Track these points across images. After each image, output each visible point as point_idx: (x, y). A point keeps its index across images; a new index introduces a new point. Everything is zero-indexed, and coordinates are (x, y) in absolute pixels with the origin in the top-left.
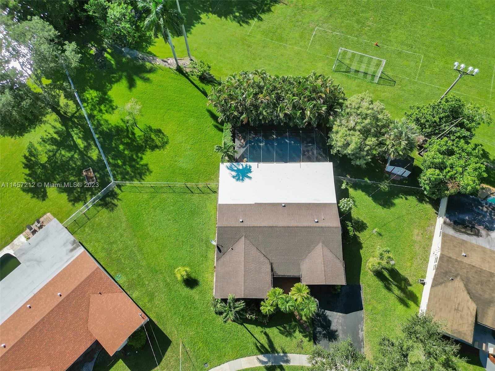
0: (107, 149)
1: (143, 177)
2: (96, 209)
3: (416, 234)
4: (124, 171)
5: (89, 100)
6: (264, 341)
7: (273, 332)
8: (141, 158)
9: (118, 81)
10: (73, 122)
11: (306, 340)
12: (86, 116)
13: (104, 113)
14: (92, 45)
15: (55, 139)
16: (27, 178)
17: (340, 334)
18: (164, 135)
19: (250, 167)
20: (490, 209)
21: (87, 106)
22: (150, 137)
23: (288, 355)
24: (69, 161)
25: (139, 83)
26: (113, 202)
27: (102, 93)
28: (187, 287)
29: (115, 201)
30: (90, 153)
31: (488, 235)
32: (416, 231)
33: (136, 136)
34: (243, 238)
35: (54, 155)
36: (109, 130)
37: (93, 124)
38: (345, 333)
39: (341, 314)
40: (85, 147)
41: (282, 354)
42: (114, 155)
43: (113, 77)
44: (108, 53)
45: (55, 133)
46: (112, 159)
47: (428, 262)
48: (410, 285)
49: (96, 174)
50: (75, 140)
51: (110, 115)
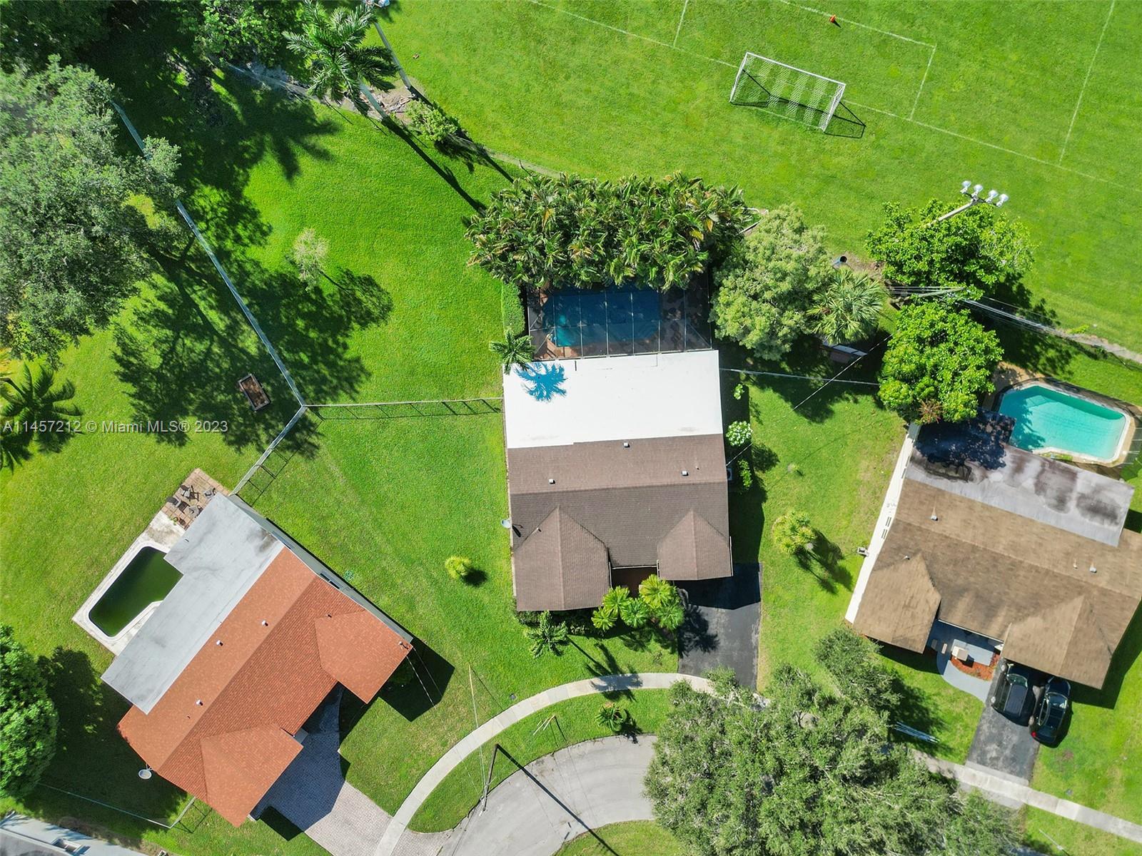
0: (272, 330)
1: (356, 386)
2: (281, 456)
3: (864, 469)
4: (316, 376)
5: (207, 213)
6: (600, 657)
7: (616, 645)
8: (345, 347)
9: (257, 158)
10: (189, 270)
11: (666, 652)
12: (211, 253)
13: (246, 245)
14: (175, 57)
15: (163, 312)
16: (136, 402)
17: (723, 642)
18: (380, 290)
19: (562, 369)
20: (999, 429)
21: (208, 228)
22: (353, 295)
23: (639, 675)
24: (205, 360)
25: (305, 162)
26: (310, 440)
27: (230, 194)
28: (468, 584)
29: (314, 439)
30: (242, 341)
31: (984, 477)
32: (864, 464)
33: (325, 294)
34: (557, 511)
35: (173, 349)
36: (265, 284)
37: (231, 274)
38: (729, 636)
39: (724, 610)
40: (228, 327)
41: (629, 675)
42: (289, 342)
43: (246, 149)
44: (218, 80)
45: (160, 298)
46: (287, 350)
47: (877, 518)
48: (842, 558)
49: (264, 385)
50: (204, 313)
51: (260, 249)
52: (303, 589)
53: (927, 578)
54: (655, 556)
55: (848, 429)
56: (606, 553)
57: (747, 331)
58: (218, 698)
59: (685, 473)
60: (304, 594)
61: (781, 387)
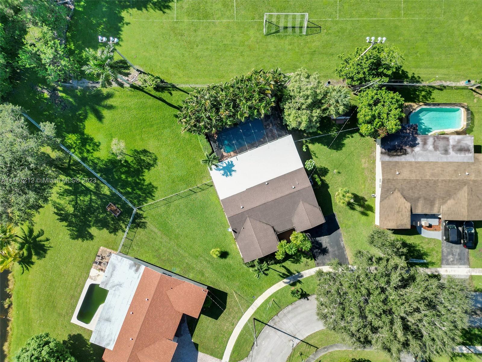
0: (113, 183)
1: (153, 194)
2: (132, 231)
3: (364, 163)
4: (136, 195)
5: (73, 145)
6: (284, 271)
7: (288, 264)
8: (144, 180)
9: (86, 117)
10: (73, 170)
11: (309, 260)
12: (79, 160)
13: (92, 153)
14: (41, 88)
15: (68, 190)
16: (69, 228)
17: (330, 249)
18: (150, 153)
19: (232, 162)
20: (412, 130)
21: (75, 151)
22: (141, 159)
23: (301, 273)
24: (90, 203)
25: (105, 113)
26: (142, 221)
27: (80, 135)
28: (222, 258)
29: (143, 220)
30: (103, 191)
31: (413, 151)
32: (363, 161)
33: (129, 162)
34: (248, 219)
35: (77, 203)
36: (105, 165)
37: (90, 166)
38: (332, 246)
39: (326, 236)
40: (96, 187)
41: (297, 274)
42: (121, 185)
43: (80, 115)
44: (61, 91)
45: (66, 184)
46: (122, 189)
47: (375, 181)
48: (366, 201)
49: (117, 205)
50: (84, 184)
51: (98, 153)
52: (158, 281)
53: (402, 198)
54: (292, 224)
55: (352, 149)
56: (272, 229)
57: (300, 123)
58: (138, 335)
59: (293, 187)
60: (159, 283)
61: (320, 141)
